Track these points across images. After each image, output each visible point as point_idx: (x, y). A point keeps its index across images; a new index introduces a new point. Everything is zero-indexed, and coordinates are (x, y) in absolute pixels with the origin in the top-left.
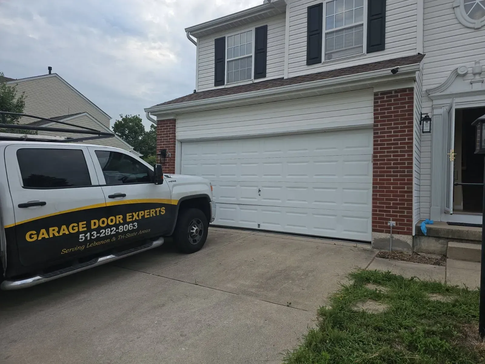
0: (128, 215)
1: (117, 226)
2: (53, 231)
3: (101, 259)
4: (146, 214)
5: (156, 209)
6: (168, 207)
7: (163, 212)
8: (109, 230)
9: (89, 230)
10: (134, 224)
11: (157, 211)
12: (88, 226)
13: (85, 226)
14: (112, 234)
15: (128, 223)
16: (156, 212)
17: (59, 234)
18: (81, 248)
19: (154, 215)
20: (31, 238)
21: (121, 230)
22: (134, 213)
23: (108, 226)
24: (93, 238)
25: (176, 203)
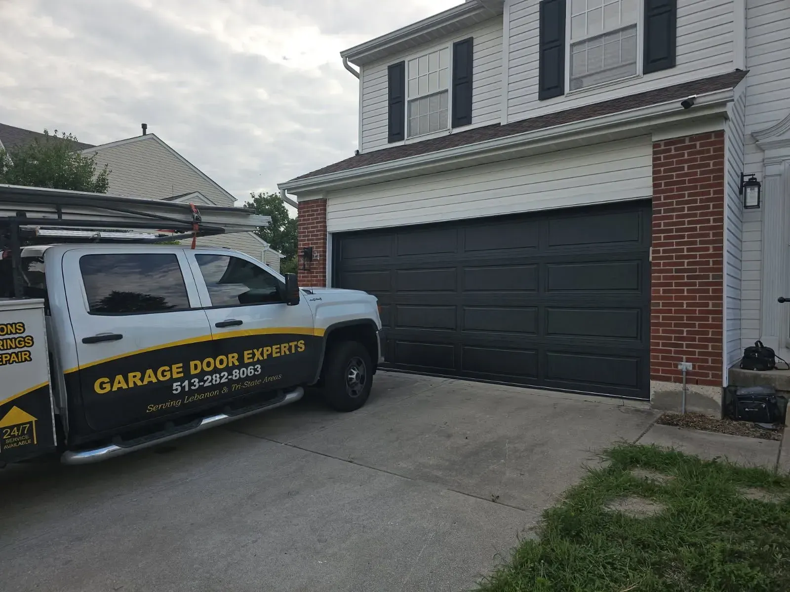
0: (246, 353)
1: (229, 370)
2: (134, 378)
3: (205, 421)
4: (274, 351)
5: (290, 344)
6: (309, 339)
7: (301, 348)
8: (218, 376)
9: (187, 376)
10: (256, 367)
11: (291, 346)
12: (186, 369)
13: (181, 370)
14: (222, 381)
15: (246, 366)
16: (290, 349)
17: (142, 382)
18: (176, 404)
19: (288, 353)
20: (102, 388)
21: (236, 376)
22: (255, 351)
23: (216, 371)
24: (193, 388)
25: (321, 334)
